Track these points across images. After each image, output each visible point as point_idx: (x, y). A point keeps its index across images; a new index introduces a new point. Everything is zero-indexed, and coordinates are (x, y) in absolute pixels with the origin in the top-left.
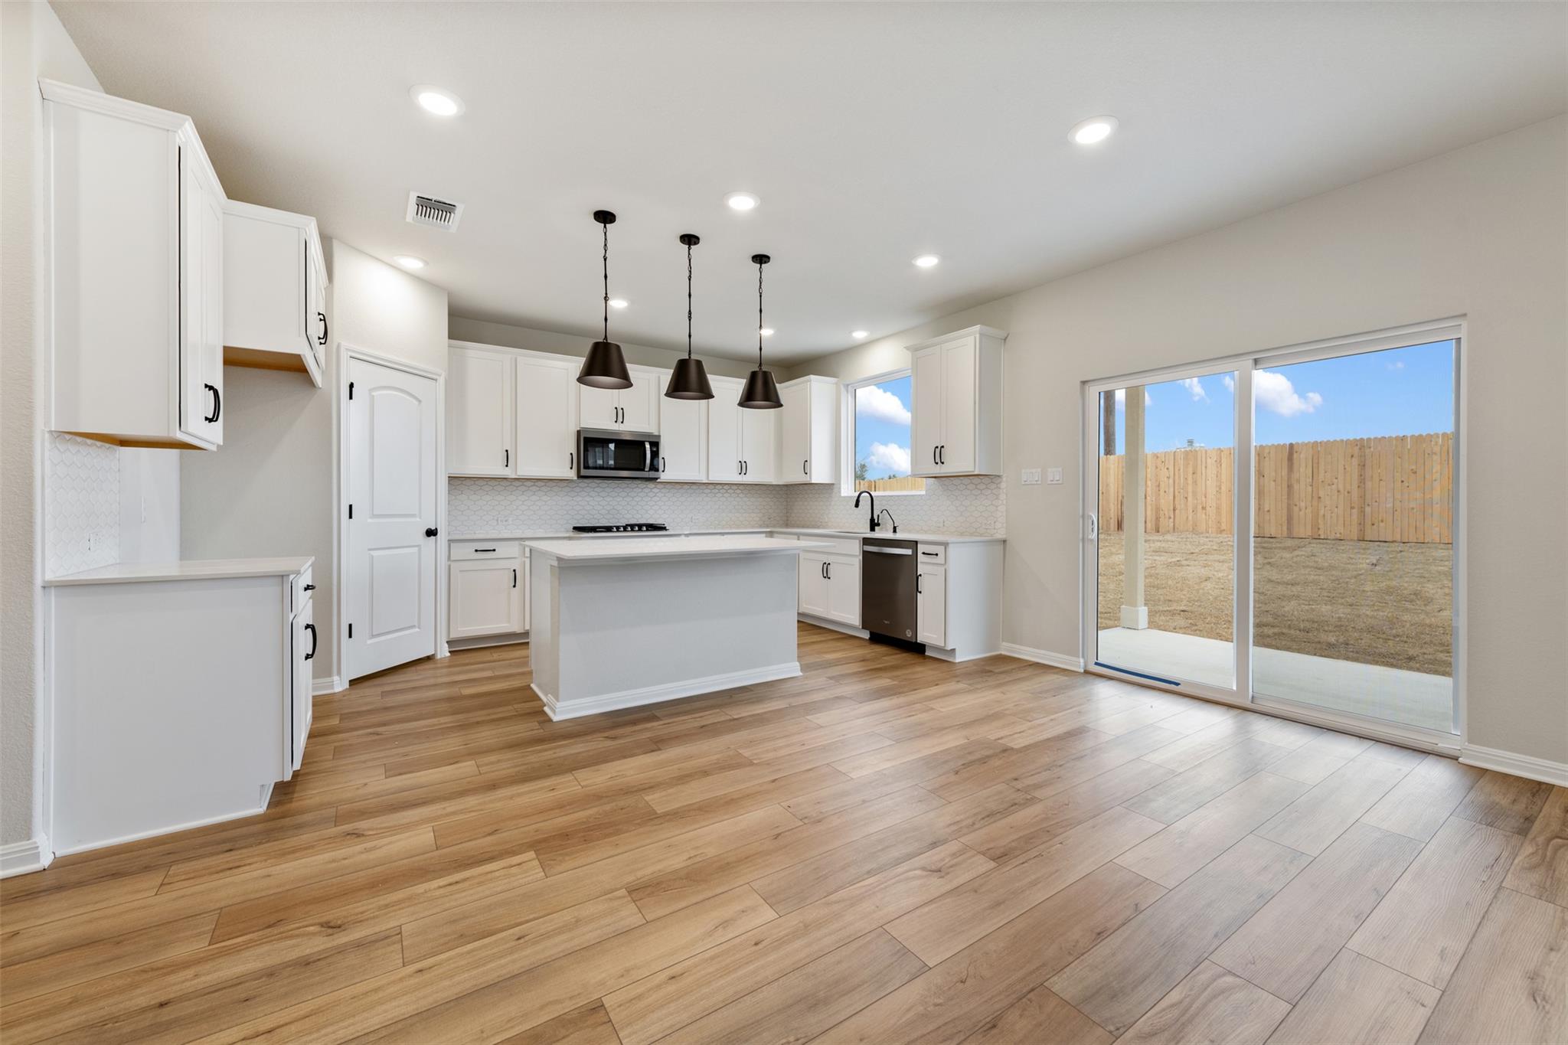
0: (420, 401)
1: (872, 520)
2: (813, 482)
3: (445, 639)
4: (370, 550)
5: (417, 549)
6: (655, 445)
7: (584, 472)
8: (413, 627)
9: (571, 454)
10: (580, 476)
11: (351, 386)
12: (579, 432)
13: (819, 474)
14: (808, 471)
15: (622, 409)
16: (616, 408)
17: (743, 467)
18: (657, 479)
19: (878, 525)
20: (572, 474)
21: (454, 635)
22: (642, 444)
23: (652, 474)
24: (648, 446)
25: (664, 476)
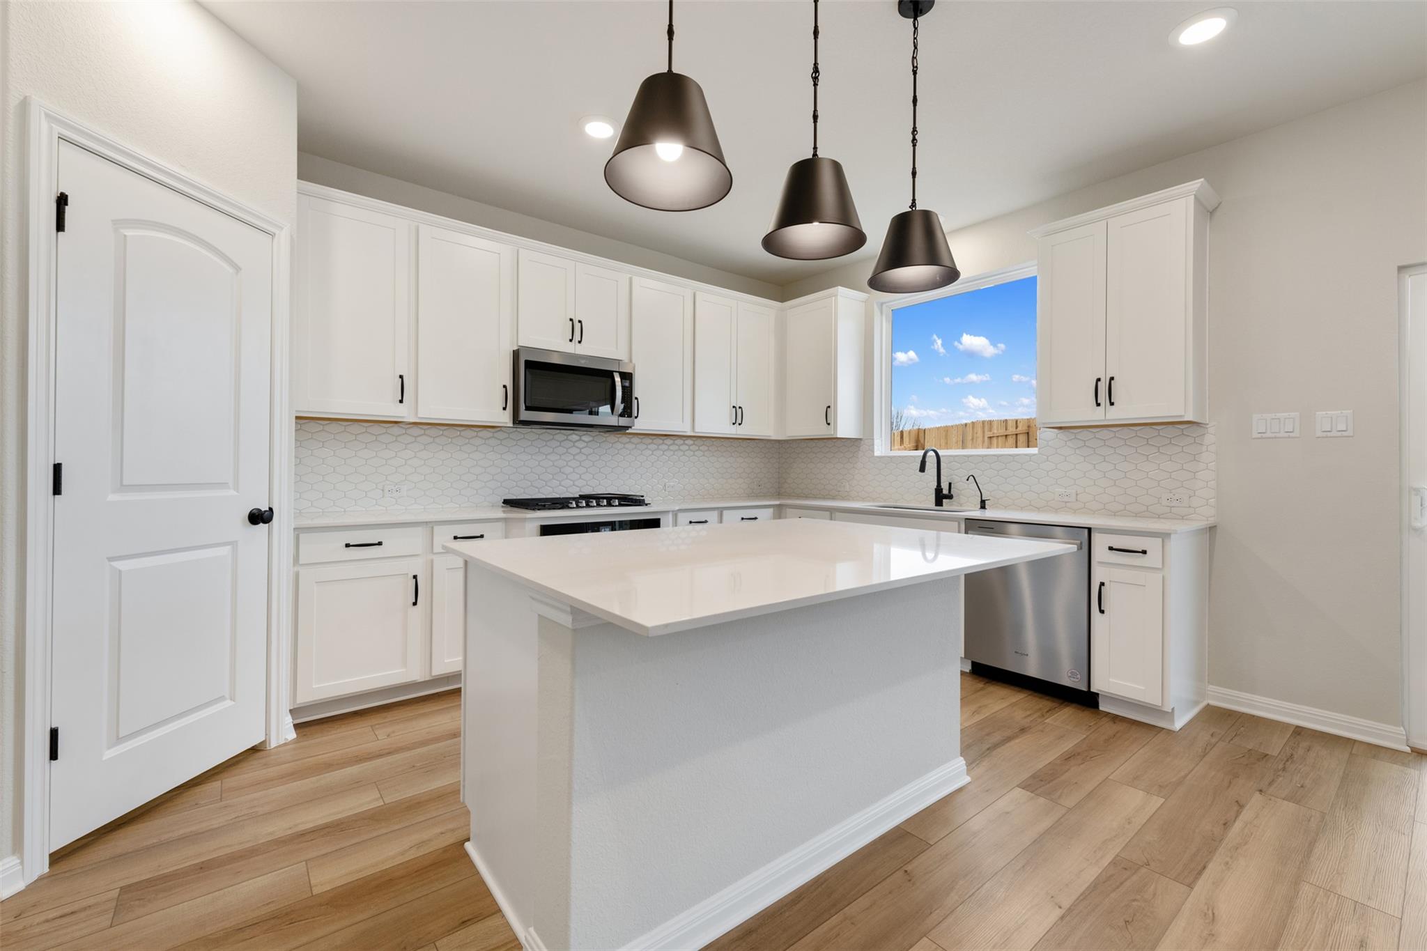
0: (237, 269)
1: (939, 490)
2: (838, 436)
3: (286, 706)
4: (111, 559)
5: (229, 547)
6: (627, 377)
7: (525, 415)
8: (222, 698)
9: (505, 386)
10: (517, 421)
11: (62, 201)
12: (516, 354)
13: (846, 426)
14: (831, 420)
15: (580, 322)
16: (571, 320)
17: (738, 415)
18: (628, 428)
19: (950, 497)
20: (506, 418)
21: (303, 698)
22: (609, 374)
23: (623, 421)
24: (618, 379)
25: (642, 423)
